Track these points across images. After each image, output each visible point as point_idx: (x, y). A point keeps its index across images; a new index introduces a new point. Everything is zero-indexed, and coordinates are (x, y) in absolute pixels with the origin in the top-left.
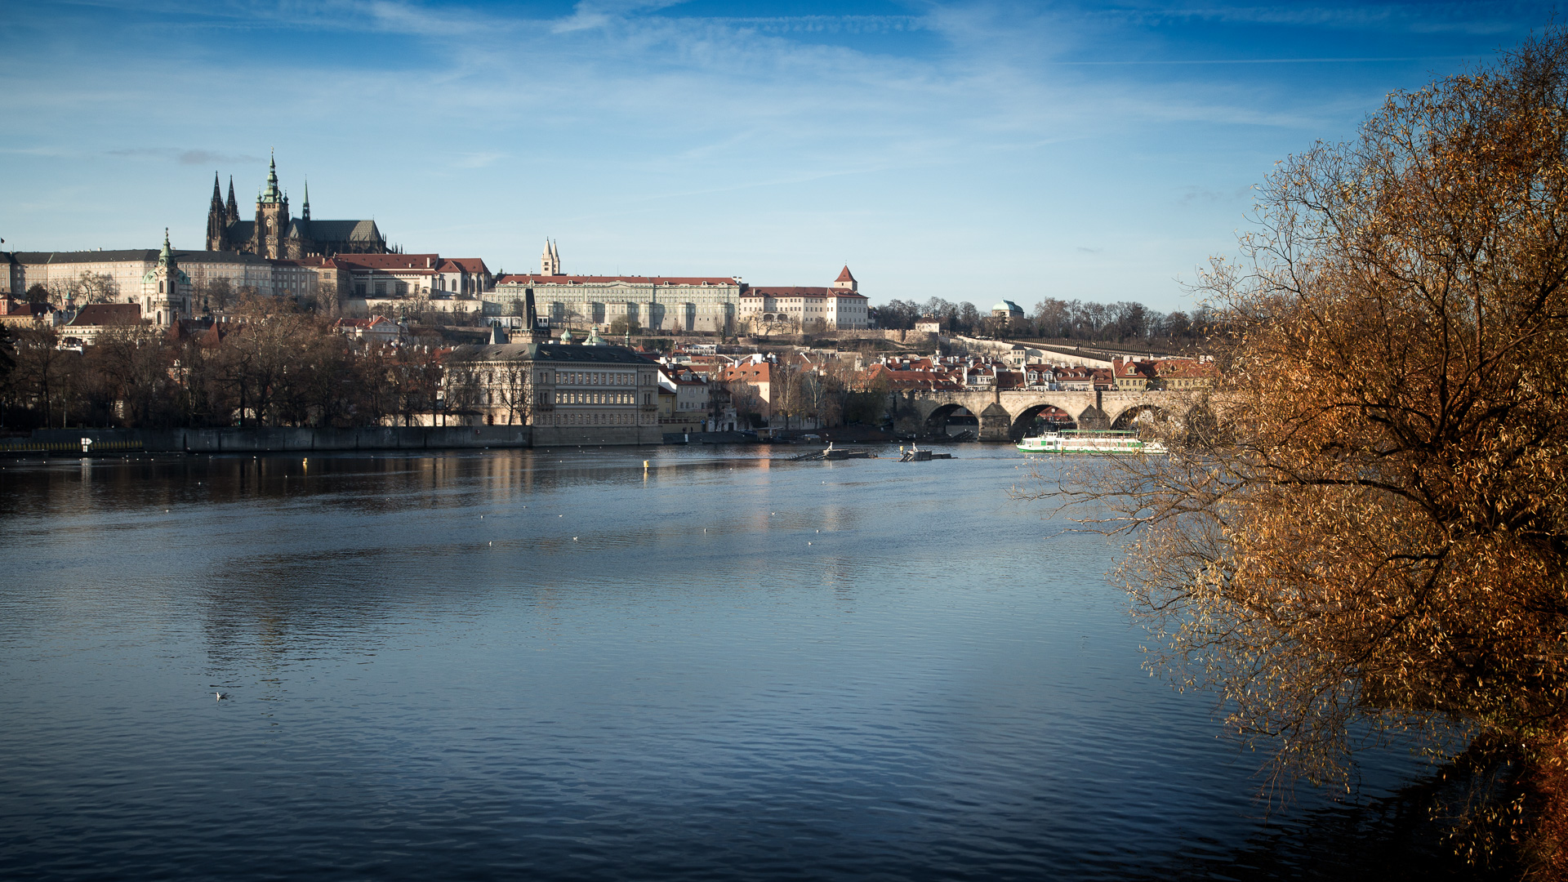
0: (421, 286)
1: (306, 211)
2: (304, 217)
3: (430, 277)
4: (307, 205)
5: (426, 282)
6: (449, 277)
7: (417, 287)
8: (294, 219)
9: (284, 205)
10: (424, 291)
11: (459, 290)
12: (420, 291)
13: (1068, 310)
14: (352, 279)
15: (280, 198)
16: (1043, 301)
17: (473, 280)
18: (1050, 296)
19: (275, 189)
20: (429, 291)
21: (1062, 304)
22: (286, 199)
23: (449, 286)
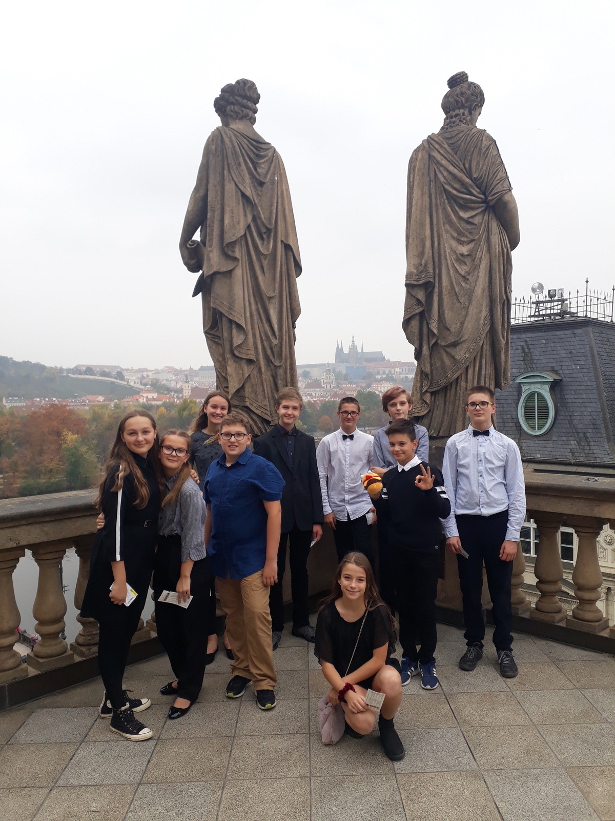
1: (362, 350)
2: (362, 352)
4: (362, 348)
5: (397, 370)
6: (404, 368)
7: (395, 371)
8: (359, 352)
9: (357, 348)
10: (397, 372)
11: (407, 372)
14: (376, 369)
15: (355, 346)
17: (411, 368)
19: (354, 344)
23: (404, 370)
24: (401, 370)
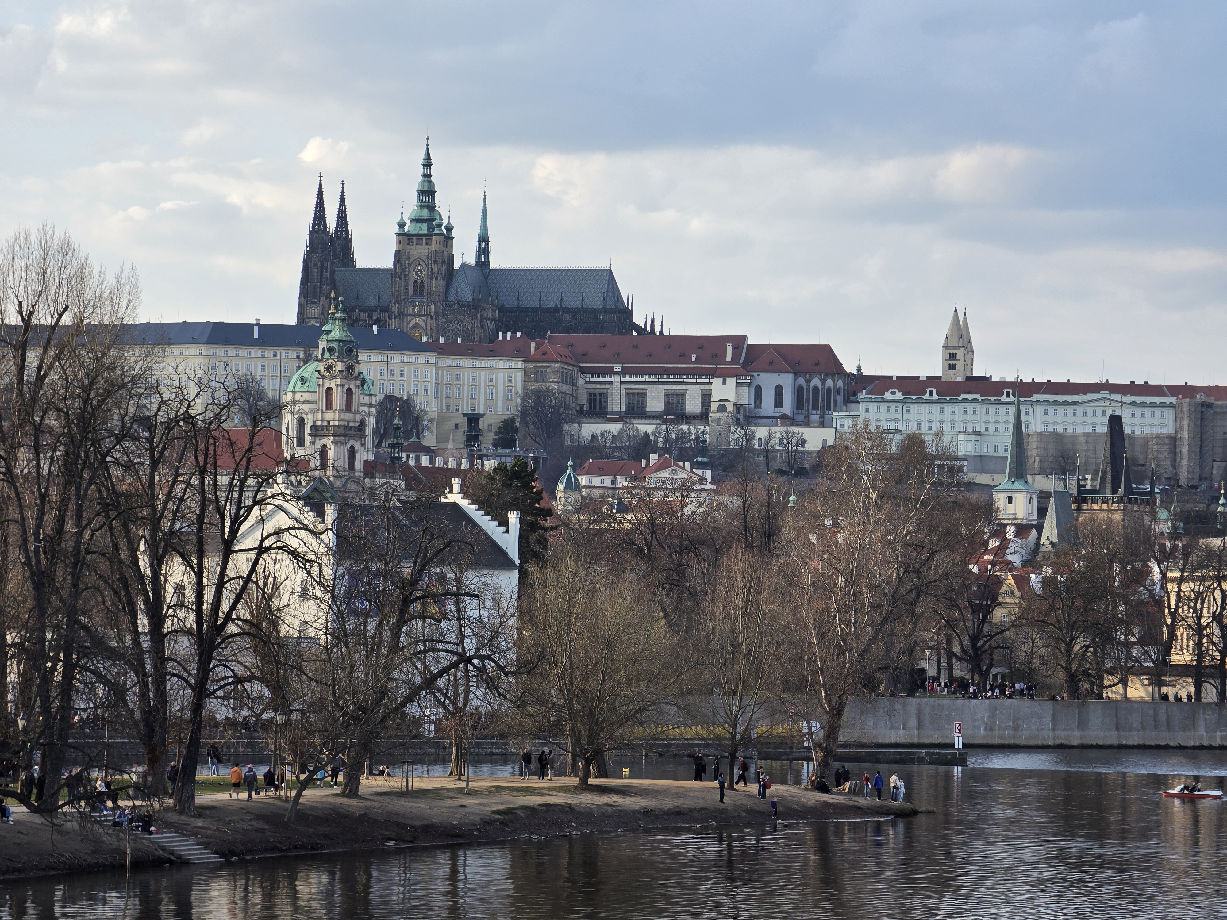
0: (715, 398)
1: (483, 250)
2: (478, 262)
3: (731, 381)
4: (484, 239)
5: (724, 391)
6: (769, 382)
7: (706, 397)
8: (464, 265)
9: (448, 239)
10: (722, 409)
11: (787, 408)
12: (714, 407)
14: (581, 382)
15: (440, 226)
17: (816, 388)
19: (431, 208)
20: (730, 407)
22: (449, 229)
23: (768, 398)
24: (746, 397)
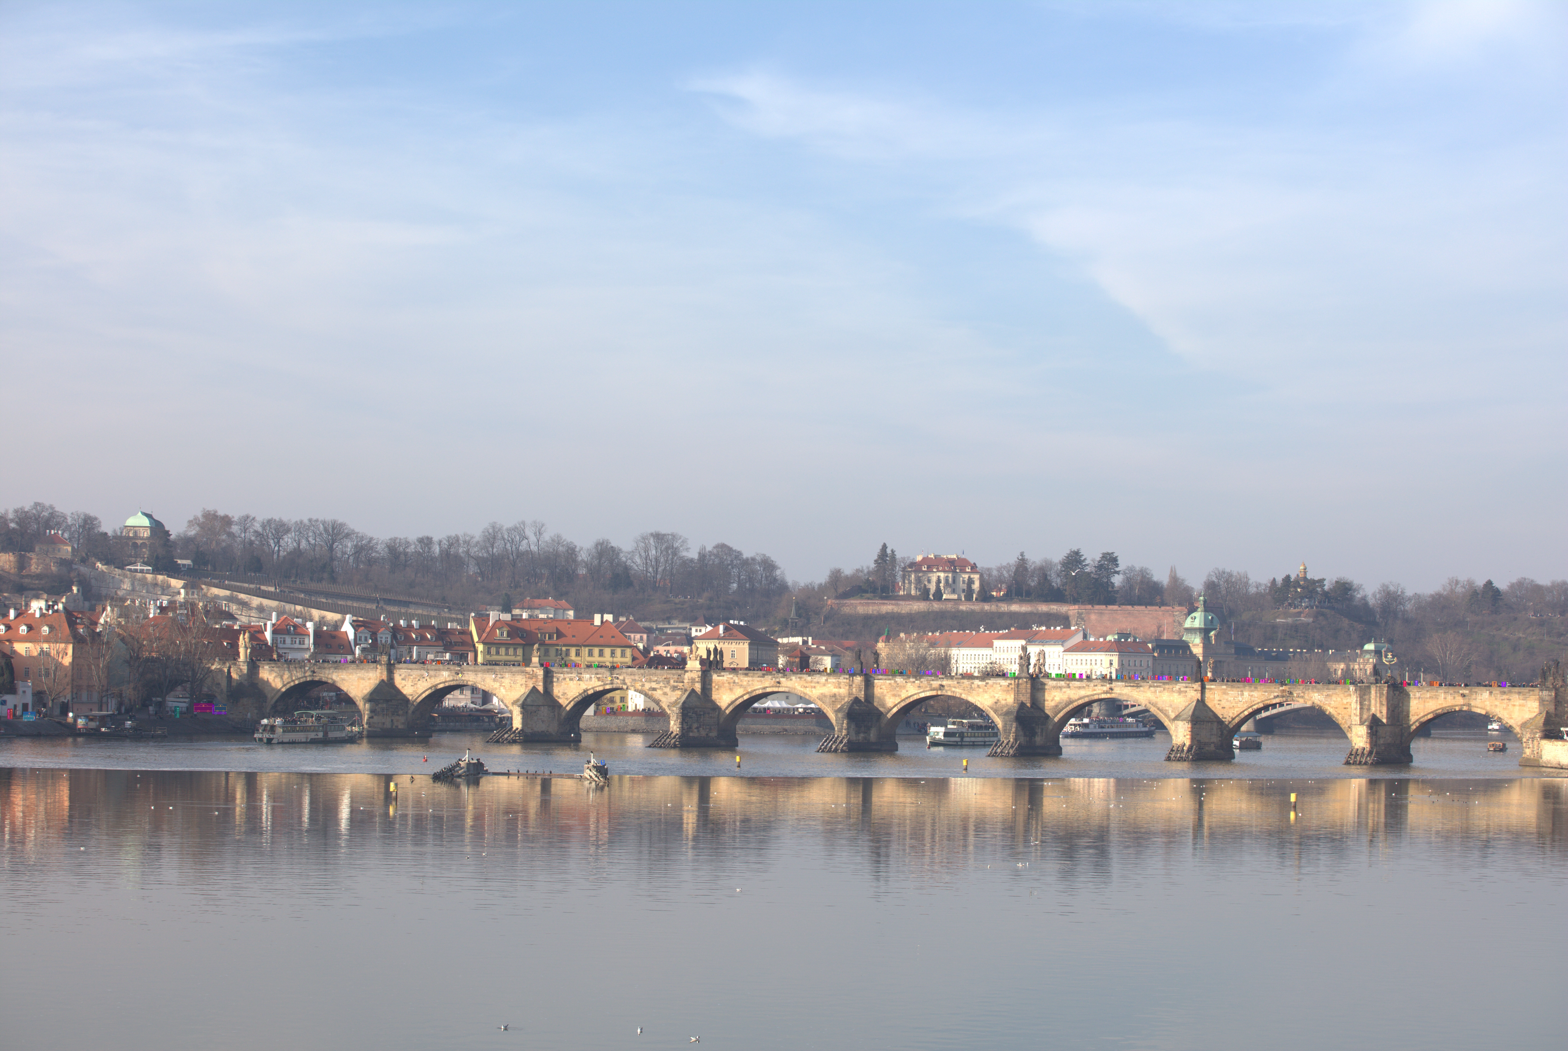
13: (235, 529)
16: (199, 515)
18: (210, 508)
21: (227, 521)
